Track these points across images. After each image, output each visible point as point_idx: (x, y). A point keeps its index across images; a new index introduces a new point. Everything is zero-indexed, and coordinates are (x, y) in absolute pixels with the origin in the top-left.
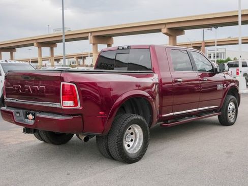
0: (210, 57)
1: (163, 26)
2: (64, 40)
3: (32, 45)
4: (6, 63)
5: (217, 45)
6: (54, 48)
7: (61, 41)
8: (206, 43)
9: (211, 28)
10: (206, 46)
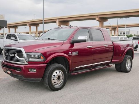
0: (121, 34)
1: (97, 16)
2: (43, 23)
3: (26, 25)
4: (19, 34)
5: (127, 27)
6: (38, 27)
7: (42, 23)
8: (119, 26)
9: (122, 18)
10: (119, 28)
